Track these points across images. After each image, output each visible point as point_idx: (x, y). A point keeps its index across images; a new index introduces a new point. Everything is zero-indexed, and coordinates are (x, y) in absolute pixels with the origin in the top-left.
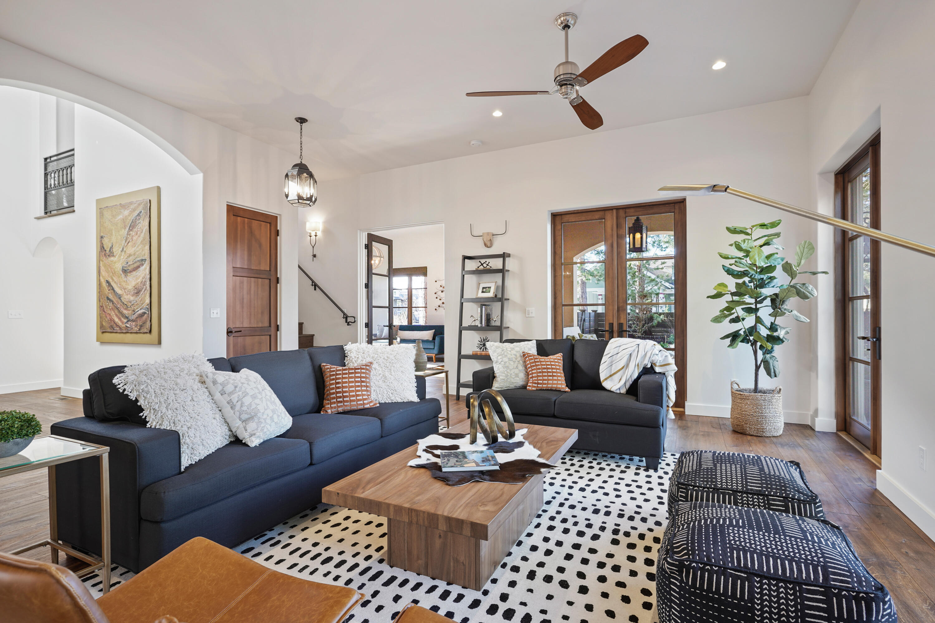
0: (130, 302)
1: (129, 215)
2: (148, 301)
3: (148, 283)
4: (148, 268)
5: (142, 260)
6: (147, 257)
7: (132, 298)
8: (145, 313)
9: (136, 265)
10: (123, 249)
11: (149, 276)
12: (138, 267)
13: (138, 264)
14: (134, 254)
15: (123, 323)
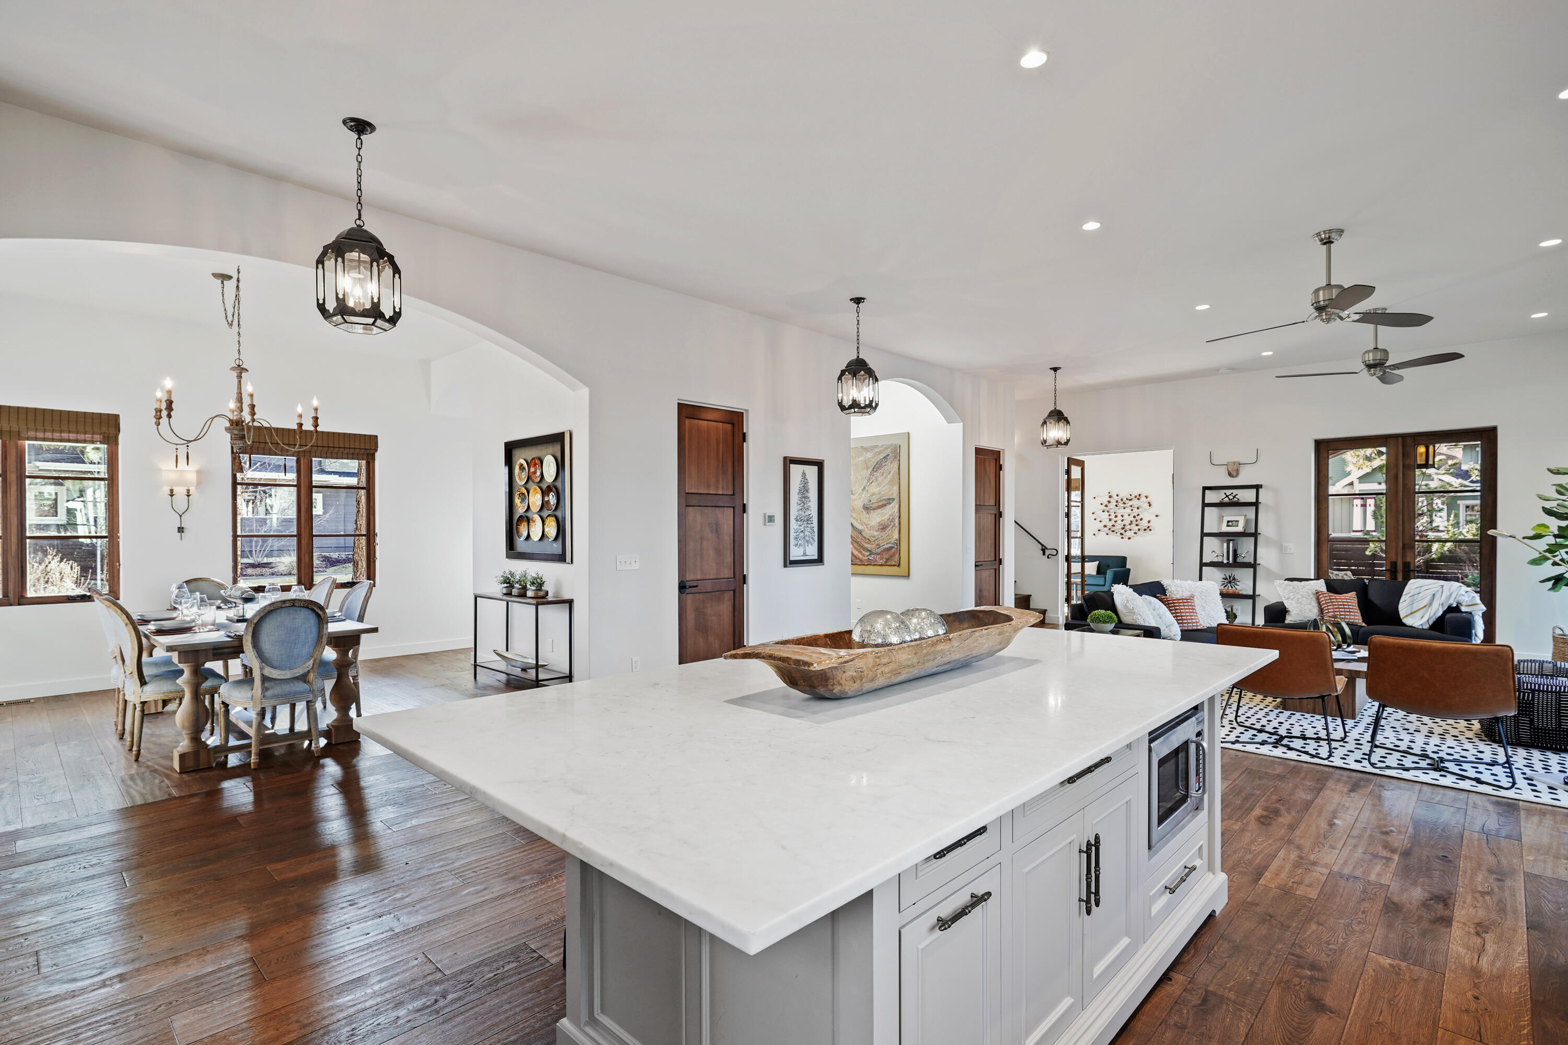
0: (874, 537)
1: (873, 458)
2: (896, 536)
3: (897, 520)
4: (897, 506)
5: (889, 499)
6: (895, 495)
7: (876, 533)
8: (892, 548)
9: (881, 503)
10: (864, 488)
11: (897, 514)
12: (885, 505)
13: (884, 502)
14: (879, 494)
15: (864, 556)
